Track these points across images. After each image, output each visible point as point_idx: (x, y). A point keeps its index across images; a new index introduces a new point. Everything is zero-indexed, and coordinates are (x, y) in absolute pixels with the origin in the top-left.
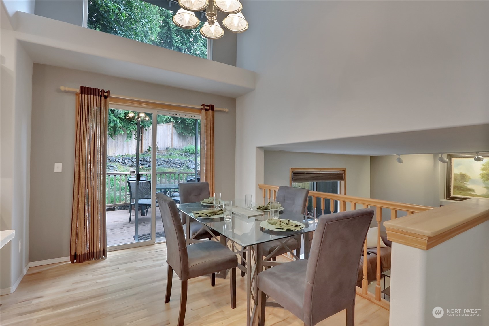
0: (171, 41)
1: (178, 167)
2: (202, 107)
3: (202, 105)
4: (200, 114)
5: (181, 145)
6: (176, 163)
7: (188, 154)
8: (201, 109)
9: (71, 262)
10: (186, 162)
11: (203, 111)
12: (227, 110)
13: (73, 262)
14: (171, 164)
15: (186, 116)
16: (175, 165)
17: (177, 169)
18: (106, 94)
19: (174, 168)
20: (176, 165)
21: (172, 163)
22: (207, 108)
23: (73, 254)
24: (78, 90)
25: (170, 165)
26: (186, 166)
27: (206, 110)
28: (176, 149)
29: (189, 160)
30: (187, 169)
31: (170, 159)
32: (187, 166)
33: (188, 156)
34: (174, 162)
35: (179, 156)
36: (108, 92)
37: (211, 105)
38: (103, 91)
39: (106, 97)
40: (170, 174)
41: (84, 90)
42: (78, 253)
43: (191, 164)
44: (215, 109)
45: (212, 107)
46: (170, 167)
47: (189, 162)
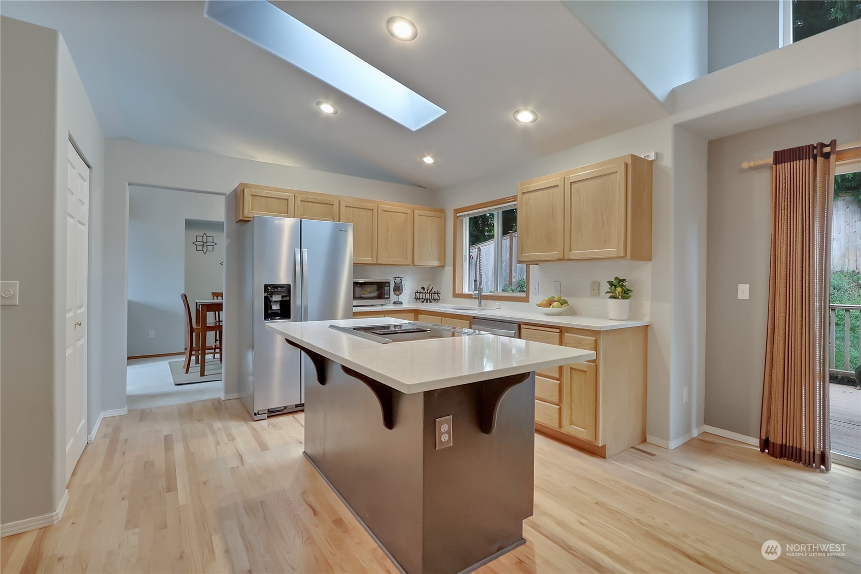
9: (759, 450)
13: (763, 451)
18: (827, 149)
23: (764, 437)
24: (771, 160)
36: (832, 144)
39: (827, 156)
41: (780, 157)
42: (771, 440)
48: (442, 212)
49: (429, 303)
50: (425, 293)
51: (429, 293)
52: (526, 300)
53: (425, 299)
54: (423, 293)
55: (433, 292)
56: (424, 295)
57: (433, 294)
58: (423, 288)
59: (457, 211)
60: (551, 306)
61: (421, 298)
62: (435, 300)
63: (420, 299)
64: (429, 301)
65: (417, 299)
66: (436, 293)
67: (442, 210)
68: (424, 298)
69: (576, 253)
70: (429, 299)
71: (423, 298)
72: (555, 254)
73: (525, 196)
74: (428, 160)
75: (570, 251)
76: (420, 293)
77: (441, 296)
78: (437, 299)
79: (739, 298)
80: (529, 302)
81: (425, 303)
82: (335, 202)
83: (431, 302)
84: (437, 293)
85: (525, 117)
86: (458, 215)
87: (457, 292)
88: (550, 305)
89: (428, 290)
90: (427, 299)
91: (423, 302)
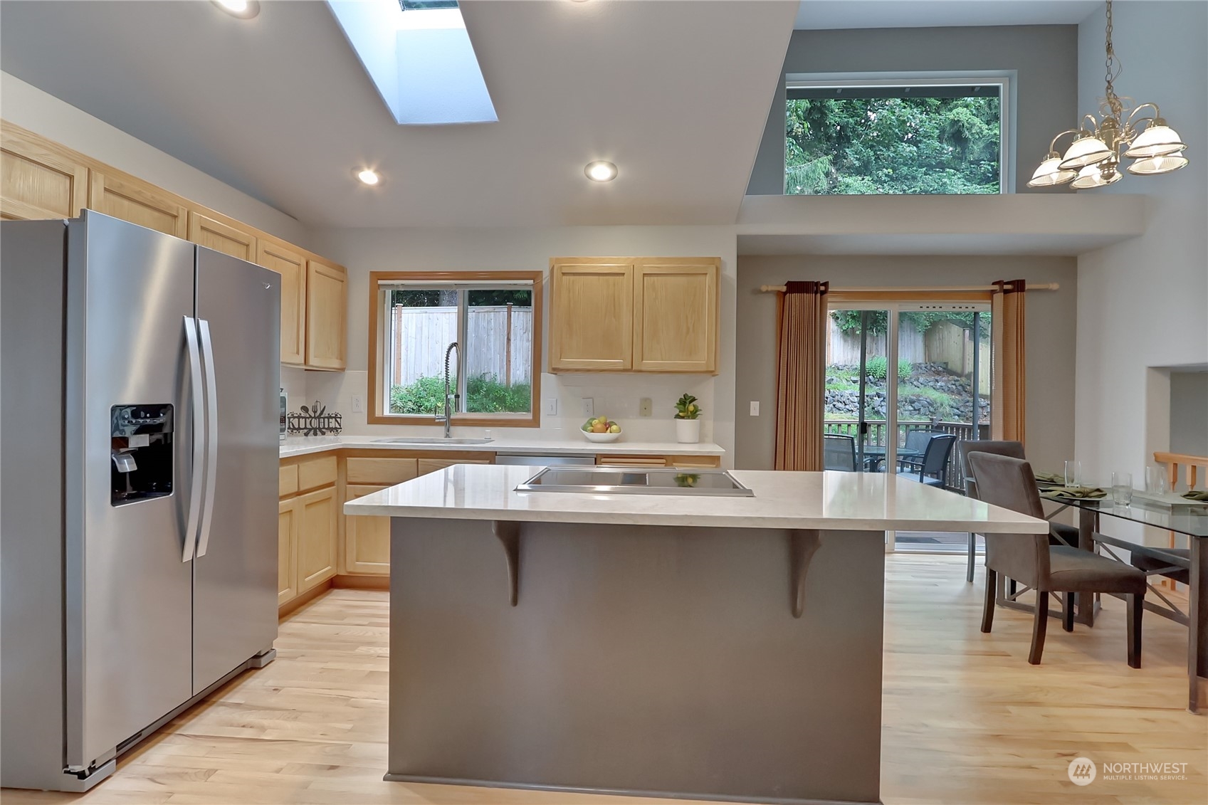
0: (824, 115)
1: (852, 411)
2: (996, 287)
3: (994, 284)
4: (990, 301)
5: (849, 357)
6: (847, 402)
7: (870, 380)
8: (993, 292)
10: (869, 400)
11: (999, 298)
12: (1055, 286)
14: (834, 403)
15: (954, 307)
16: (845, 405)
17: (849, 414)
18: (822, 288)
19: (842, 412)
20: (847, 407)
21: (838, 401)
22: (1006, 287)
25: (834, 405)
26: (871, 407)
27: (1006, 292)
28: (840, 368)
29: (877, 394)
30: (874, 416)
31: (834, 392)
32: (873, 408)
33: (872, 385)
34: (843, 399)
35: (849, 383)
36: (826, 284)
37: (1018, 281)
38: (817, 284)
39: (823, 293)
40: (839, 425)
41: (792, 287)
43: (883, 403)
44: (1027, 287)
45: (1019, 286)
46: (834, 409)
47: (877, 398)
48: (343, 272)
49: (319, 437)
50: (310, 417)
51: (319, 417)
52: (535, 423)
53: (310, 430)
54: (305, 418)
55: (326, 414)
56: (308, 421)
57: (326, 420)
58: (305, 409)
59: (376, 276)
60: (609, 430)
61: (302, 426)
62: (331, 429)
63: (299, 429)
64: (318, 432)
65: (294, 428)
66: (332, 418)
67: (343, 268)
68: (308, 426)
69: (649, 364)
70: (319, 428)
71: (305, 428)
72: (617, 362)
73: (564, 277)
74: (369, 177)
75: (642, 360)
76: (299, 417)
77: (343, 422)
78: (336, 428)
79: (751, 415)
80: (539, 427)
81: (311, 437)
82: (180, 212)
83: (323, 434)
84: (335, 417)
85: (601, 172)
86: (380, 282)
87: (378, 414)
88: (607, 429)
89: (315, 412)
90: (315, 429)
91: (306, 435)
